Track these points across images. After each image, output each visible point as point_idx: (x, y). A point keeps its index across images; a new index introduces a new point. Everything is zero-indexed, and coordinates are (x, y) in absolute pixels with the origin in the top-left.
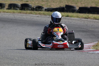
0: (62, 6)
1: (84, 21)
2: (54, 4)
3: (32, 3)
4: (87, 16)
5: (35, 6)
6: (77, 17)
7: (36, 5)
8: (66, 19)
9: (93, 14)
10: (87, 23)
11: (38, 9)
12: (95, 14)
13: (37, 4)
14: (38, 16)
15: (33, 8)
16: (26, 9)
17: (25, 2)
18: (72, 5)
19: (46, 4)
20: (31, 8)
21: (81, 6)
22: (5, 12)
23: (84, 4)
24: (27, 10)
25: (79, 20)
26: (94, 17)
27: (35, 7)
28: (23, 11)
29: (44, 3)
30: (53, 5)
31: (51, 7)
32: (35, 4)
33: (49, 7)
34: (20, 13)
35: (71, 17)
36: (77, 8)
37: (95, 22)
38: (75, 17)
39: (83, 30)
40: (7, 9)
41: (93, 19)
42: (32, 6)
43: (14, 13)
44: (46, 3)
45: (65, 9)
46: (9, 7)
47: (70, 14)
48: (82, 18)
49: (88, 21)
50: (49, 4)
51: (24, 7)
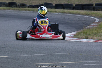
0: (41, 4)
1: (61, 15)
2: (35, 2)
3: (17, 2)
4: (63, 11)
6: (55, 12)
7: (20, 3)
10: (64, 17)
11: (22, 6)
14: (24, 12)
15: (18, 6)
18: (49, 2)
19: (28, 2)
21: (56, 3)
23: (58, 1)
25: (57, 14)
27: (19, 5)
28: (11, 8)
29: (26, 1)
30: (34, 3)
32: (19, 2)
33: (31, 5)
34: (9, 9)
35: (50, 12)
36: (54, 5)
37: (70, 16)
38: (54, 12)
39: (62, 22)
42: (18, 4)
43: (4, 9)
48: (59, 13)
49: (64, 15)
50: (30, 2)
51: (11, 5)
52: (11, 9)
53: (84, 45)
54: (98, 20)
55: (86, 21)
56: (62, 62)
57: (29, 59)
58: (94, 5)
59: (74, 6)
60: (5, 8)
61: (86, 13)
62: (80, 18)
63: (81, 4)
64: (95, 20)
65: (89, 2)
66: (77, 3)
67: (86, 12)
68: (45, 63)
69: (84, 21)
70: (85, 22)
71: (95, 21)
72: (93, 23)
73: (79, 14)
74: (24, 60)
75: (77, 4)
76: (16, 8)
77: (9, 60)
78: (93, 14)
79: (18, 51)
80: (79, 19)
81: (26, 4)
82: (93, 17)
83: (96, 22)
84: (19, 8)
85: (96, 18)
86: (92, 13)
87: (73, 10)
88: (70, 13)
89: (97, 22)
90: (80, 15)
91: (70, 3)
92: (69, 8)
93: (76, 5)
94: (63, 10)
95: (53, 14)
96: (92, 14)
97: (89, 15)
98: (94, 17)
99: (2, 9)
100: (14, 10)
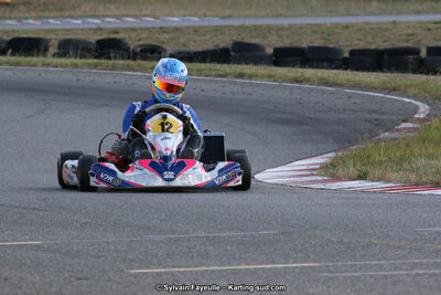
0: (222, 45)
1: (291, 88)
2: (198, 38)
3: (130, 37)
4: (299, 75)
5: (140, 46)
6: (270, 77)
7: (141, 43)
8: (235, 83)
9: (317, 67)
10: (299, 97)
11: (148, 55)
12: (322, 68)
13: (146, 38)
15: (135, 53)
16: (112, 55)
17: (109, 33)
18: (253, 41)
19: (172, 39)
20: (128, 50)
21: (279, 44)
22: (48, 65)
23: (289, 38)
24: (115, 57)
25: (274, 87)
26: (322, 79)
27: (138, 50)
28: (103, 61)
29: (166, 36)
30: (195, 41)
31: (187, 49)
32: (140, 40)
33: (182, 49)
34: (96, 66)
35: (250, 77)
36: (270, 51)
37: (323, 92)
38: (263, 77)
39: (290, 116)
40: (54, 55)
41: (320, 84)
42: (132, 47)
43: (76, 66)
44: (172, 35)
45: (232, 53)
46: (59, 49)
47: (247, 69)
48: (284, 81)
49: (302, 88)
50: (182, 40)
51: (106, 50)
52: (101, 65)
53: (341, 201)
54: (428, 107)
55: (383, 113)
56: (239, 264)
57: (117, 251)
58: (423, 54)
59: (346, 55)
60: (78, 61)
61: (385, 83)
62: (358, 101)
63: (373, 47)
64: (416, 109)
65: (407, 41)
66: (361, 45)
67: (385, 79)
68: (174, 267)
69: (374, 111)
70: (378, 117)
71: (416, 113)
72: (405, 121)
73: (358, 86)
74: (99, 257)
75: (357, 48)
76: (121, 62)
77: (41, 255)
78: (411, 86)
79: (87, 223)
80: (353, 107)
81: (164, 46)
82: (408, 97)
83: (417, 116)
84: (131, 62)
85: (419, 103)
86: (409, 83)
87: (336, 71)
88: (324, 82)
89: (422, 116)
90: (361, 88)
91: (331, 46)
92: (325, 65)
93: (353, 52)
94: (299, 70)
95: (258, 85)
96: (407, 86)
97: (394, 90)
98: (415, 97)
99: (66, 66)
100: (113, 68)
